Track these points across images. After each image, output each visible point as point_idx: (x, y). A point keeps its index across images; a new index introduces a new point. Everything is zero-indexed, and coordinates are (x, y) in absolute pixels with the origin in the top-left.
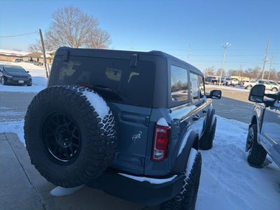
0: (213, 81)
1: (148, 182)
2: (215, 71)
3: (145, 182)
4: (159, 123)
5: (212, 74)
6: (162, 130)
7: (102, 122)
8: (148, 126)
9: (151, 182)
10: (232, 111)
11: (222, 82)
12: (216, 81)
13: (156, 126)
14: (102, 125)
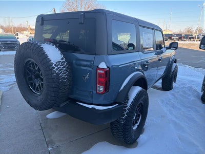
0: (190, 38)
1: (95, 108)
2: (194, 30)
3: (92, 108)
4: (100, 66)
5: (192, 32)
6: (101, 72)
7: (54, 66)
8: (93, 69)
9: (97, 109)
10: (201, 61)
11: (198, 38)
12: (193, 38)
13: (98, 68)
14: (54, 68)
